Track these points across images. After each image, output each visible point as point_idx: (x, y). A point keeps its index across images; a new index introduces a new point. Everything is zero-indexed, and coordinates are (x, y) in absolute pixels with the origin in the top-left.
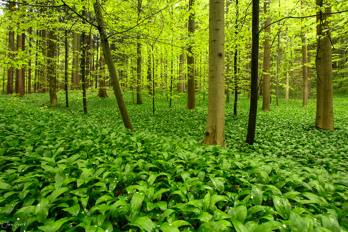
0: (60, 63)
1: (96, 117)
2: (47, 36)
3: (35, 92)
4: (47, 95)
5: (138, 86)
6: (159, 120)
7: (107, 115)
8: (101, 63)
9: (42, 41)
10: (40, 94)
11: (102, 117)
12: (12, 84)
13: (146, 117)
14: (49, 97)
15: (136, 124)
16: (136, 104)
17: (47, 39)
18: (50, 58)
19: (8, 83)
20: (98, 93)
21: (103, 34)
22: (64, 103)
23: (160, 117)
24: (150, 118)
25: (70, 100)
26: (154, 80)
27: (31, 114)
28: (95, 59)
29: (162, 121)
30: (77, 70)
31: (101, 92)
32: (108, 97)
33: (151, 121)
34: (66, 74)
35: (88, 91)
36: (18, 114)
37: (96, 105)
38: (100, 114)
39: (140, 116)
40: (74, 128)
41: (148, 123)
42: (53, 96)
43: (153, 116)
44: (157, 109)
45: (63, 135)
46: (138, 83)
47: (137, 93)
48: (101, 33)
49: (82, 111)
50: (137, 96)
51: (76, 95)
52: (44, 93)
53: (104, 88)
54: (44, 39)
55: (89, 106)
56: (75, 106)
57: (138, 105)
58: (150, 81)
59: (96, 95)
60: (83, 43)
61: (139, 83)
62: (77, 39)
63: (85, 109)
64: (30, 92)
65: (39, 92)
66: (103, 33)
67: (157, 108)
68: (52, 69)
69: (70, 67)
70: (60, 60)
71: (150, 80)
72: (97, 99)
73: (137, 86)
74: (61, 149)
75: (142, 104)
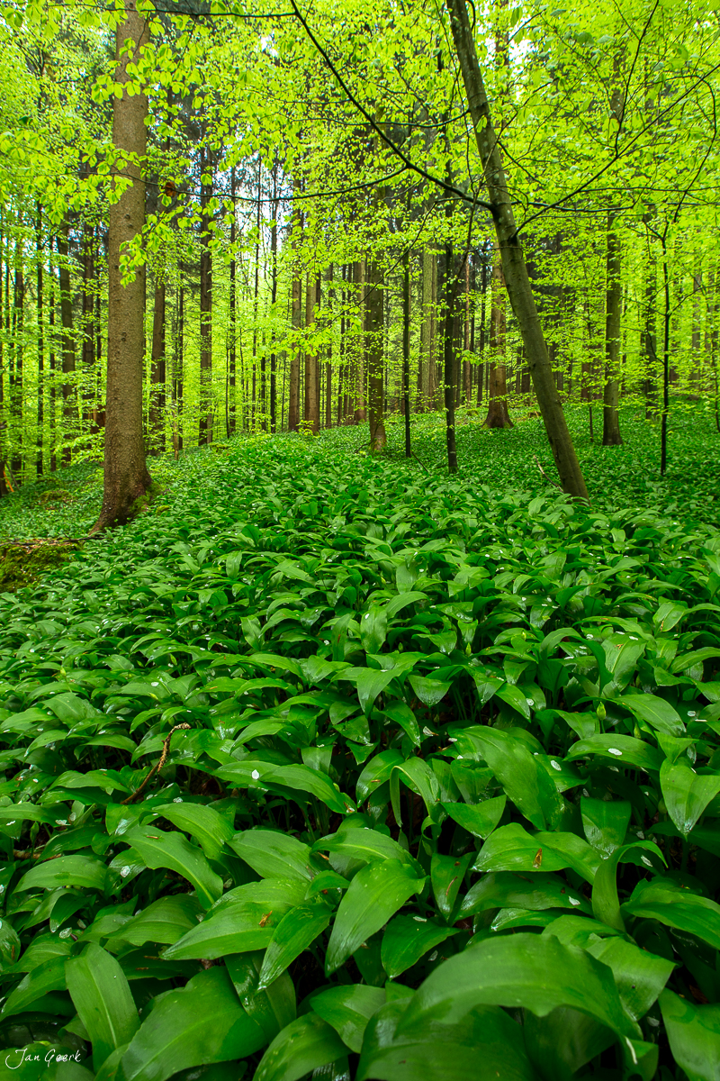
0: (391, 348)
1: (481, 482)
2: (363, 279)
3: (339, 424)
4: (364, 427)
5: (610, 381)
6: (683, 491)
7: (510, 475)
8: (493, 327)
9: (354, 293)
10: (350, 428)
11: (497, 481)
12: (298, 406)
13: (633, 482)
14: (369, 433)
15: (601, 500)
16: (599, 444)
17: (365, 284)
18: (371, 332)
19: (291, 407)
20: (484, 419)
21: (506, 222)
22: (402, 445)
23: (688, 481)
24: (649, 484)
25: (414, 438)
26: (666, 356)
27: (336, 465)
28: (477, 323)
29: (696, 495)
30: (431, 354)
31: (494, 413)
32: (512, 425)
33: (651, 494)
34: (406, 368)
35: (460, 412)
36: (312, 465)
37: (480, 448)
38: (490, 472)
39: (613, 478)
40: (428, 492)
41: (643, 498)
42: (377, 429)
43: (661, 480)
44: (677, 458)
45: (407, 500)
46: (608, 374)
47: (605, 408)
48: (500, 220)
49: (444, 466)
50: (605, 420)
51: (431, 425)
52: (357, 424)
53: (503, 397)
54: (357, 287)
55: (461, 454)
56: (426, 453)
57: (607, 448)
58: (651, 360)
59: (481, 422)
60: (448, 276)
61: (614, 373)
62: (431, 271)
63: (452, 460)
64: (329, 426)
65: (346, 424)
66: (506, 219)
67: (678, 455)
68: (374, 359)
69: (413, 353)
70: (392, 337)
71: (653, 358)
72: (482, 433)
73: (606, 383)
74: (404, 528)
75: (621, 442)
